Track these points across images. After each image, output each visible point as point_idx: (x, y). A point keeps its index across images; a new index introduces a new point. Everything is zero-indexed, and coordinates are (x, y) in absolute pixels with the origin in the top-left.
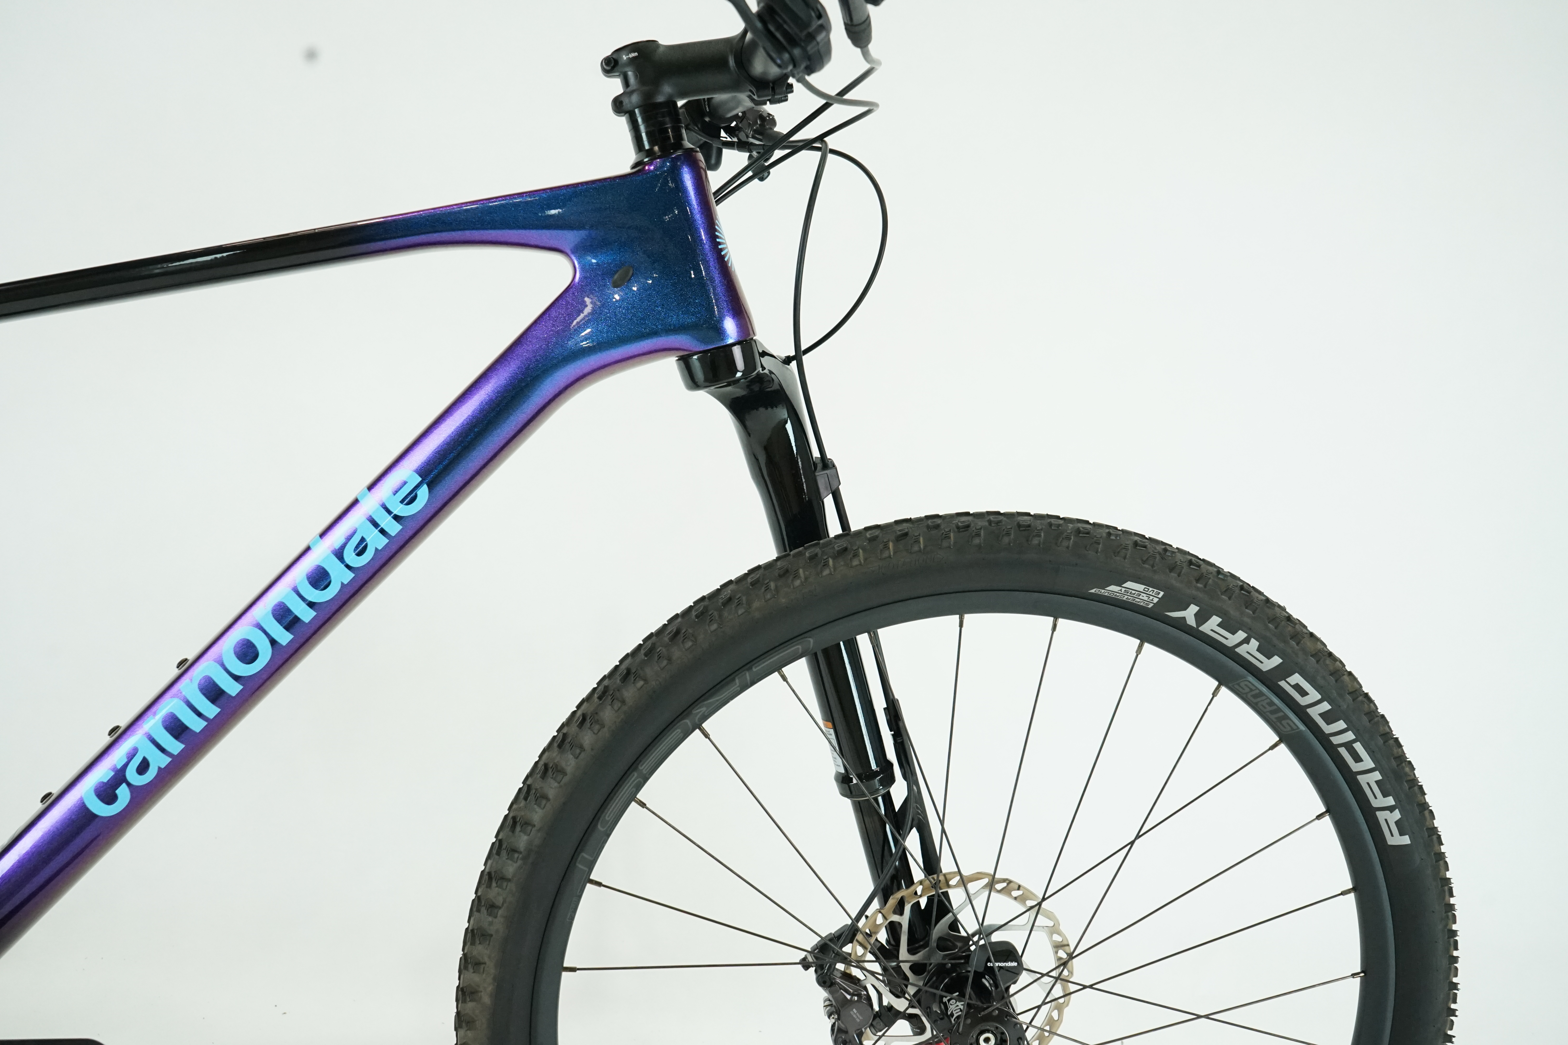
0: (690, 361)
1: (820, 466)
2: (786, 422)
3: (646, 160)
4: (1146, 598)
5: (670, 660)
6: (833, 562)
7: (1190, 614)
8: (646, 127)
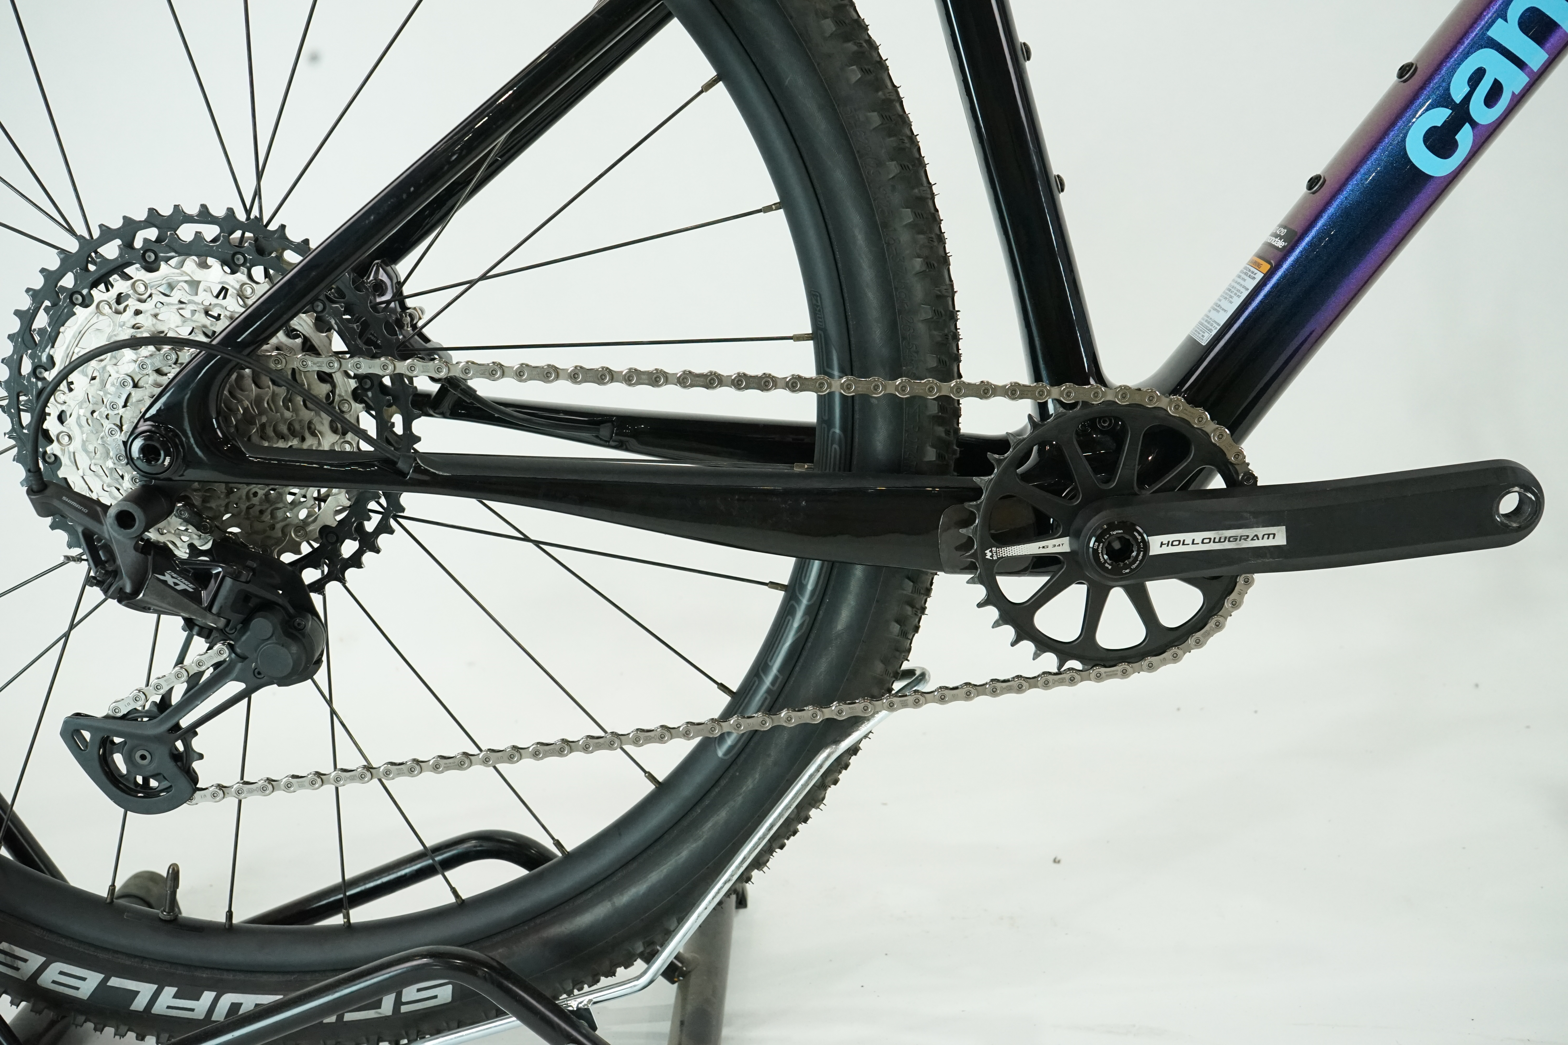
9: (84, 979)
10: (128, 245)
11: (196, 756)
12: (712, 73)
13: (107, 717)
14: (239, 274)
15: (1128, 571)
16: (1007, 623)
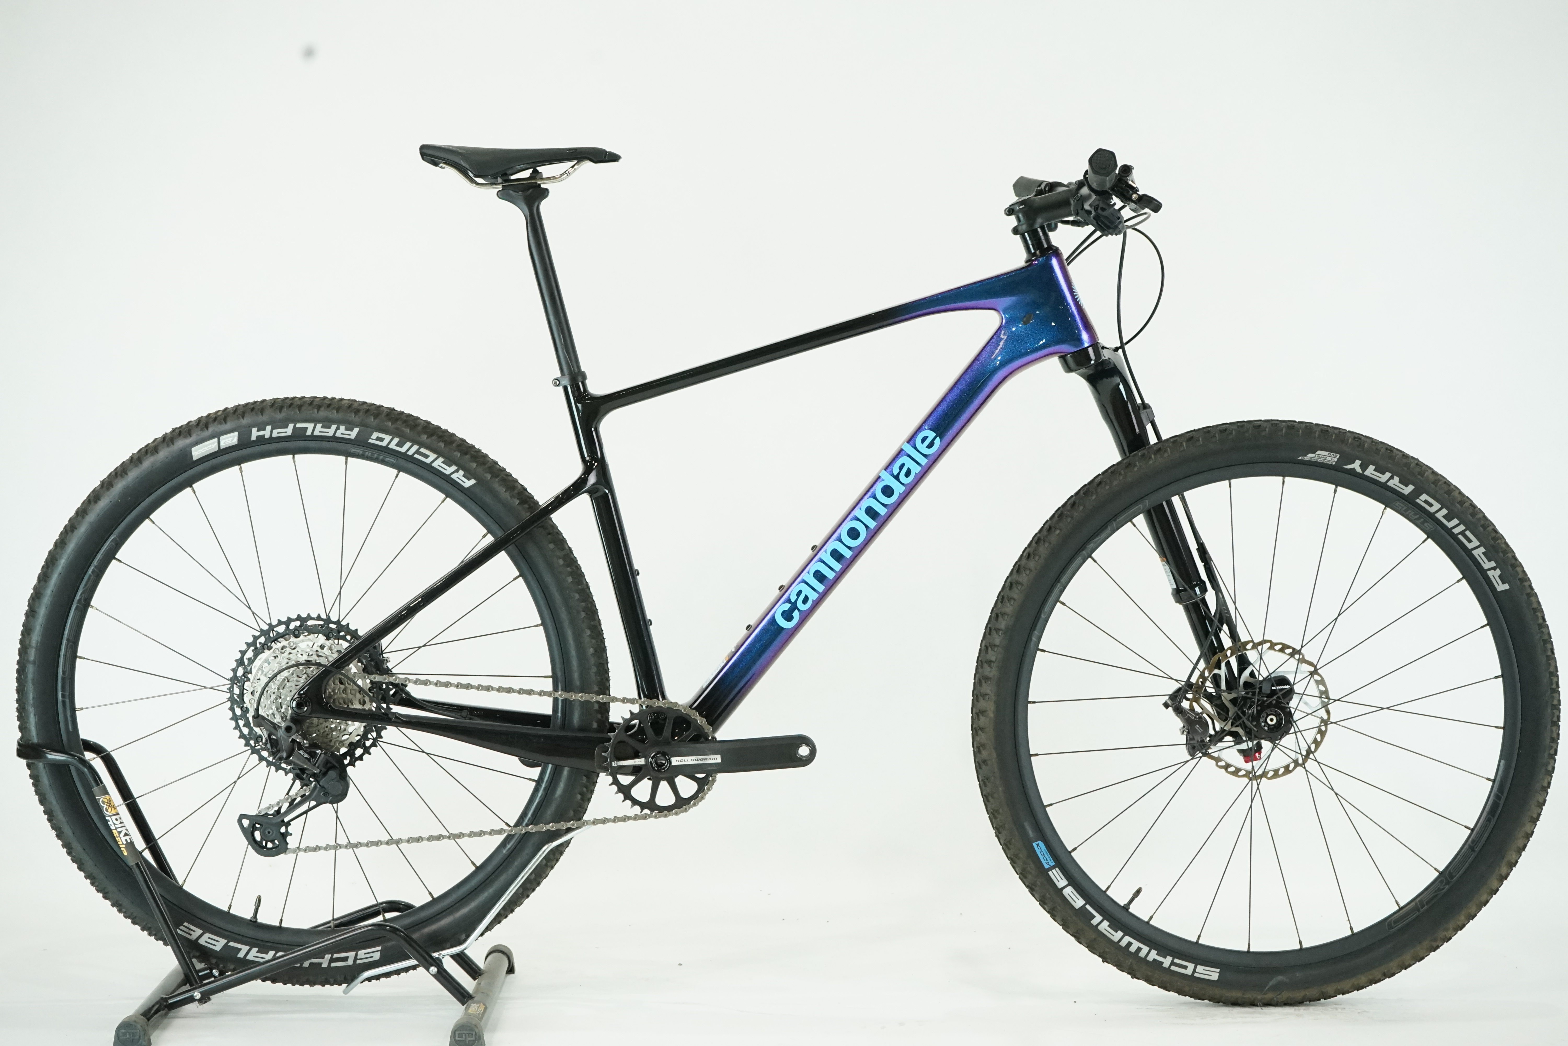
0: (1066, 358)
1: (1142, 408)
2: (1119, 384)
3: (1033, 258)
4: (1330, 459)
5: (1072, 517)
6: (1154, 456)
7: (1356, 466)
8: (1032, 242)
9: (218, 942)
10: (288, 627)
11: (289, 834)
12: (518, 574)
13: (256, 816)
14: (330, 641)
15: (663, 771)
16: (620, 793)
